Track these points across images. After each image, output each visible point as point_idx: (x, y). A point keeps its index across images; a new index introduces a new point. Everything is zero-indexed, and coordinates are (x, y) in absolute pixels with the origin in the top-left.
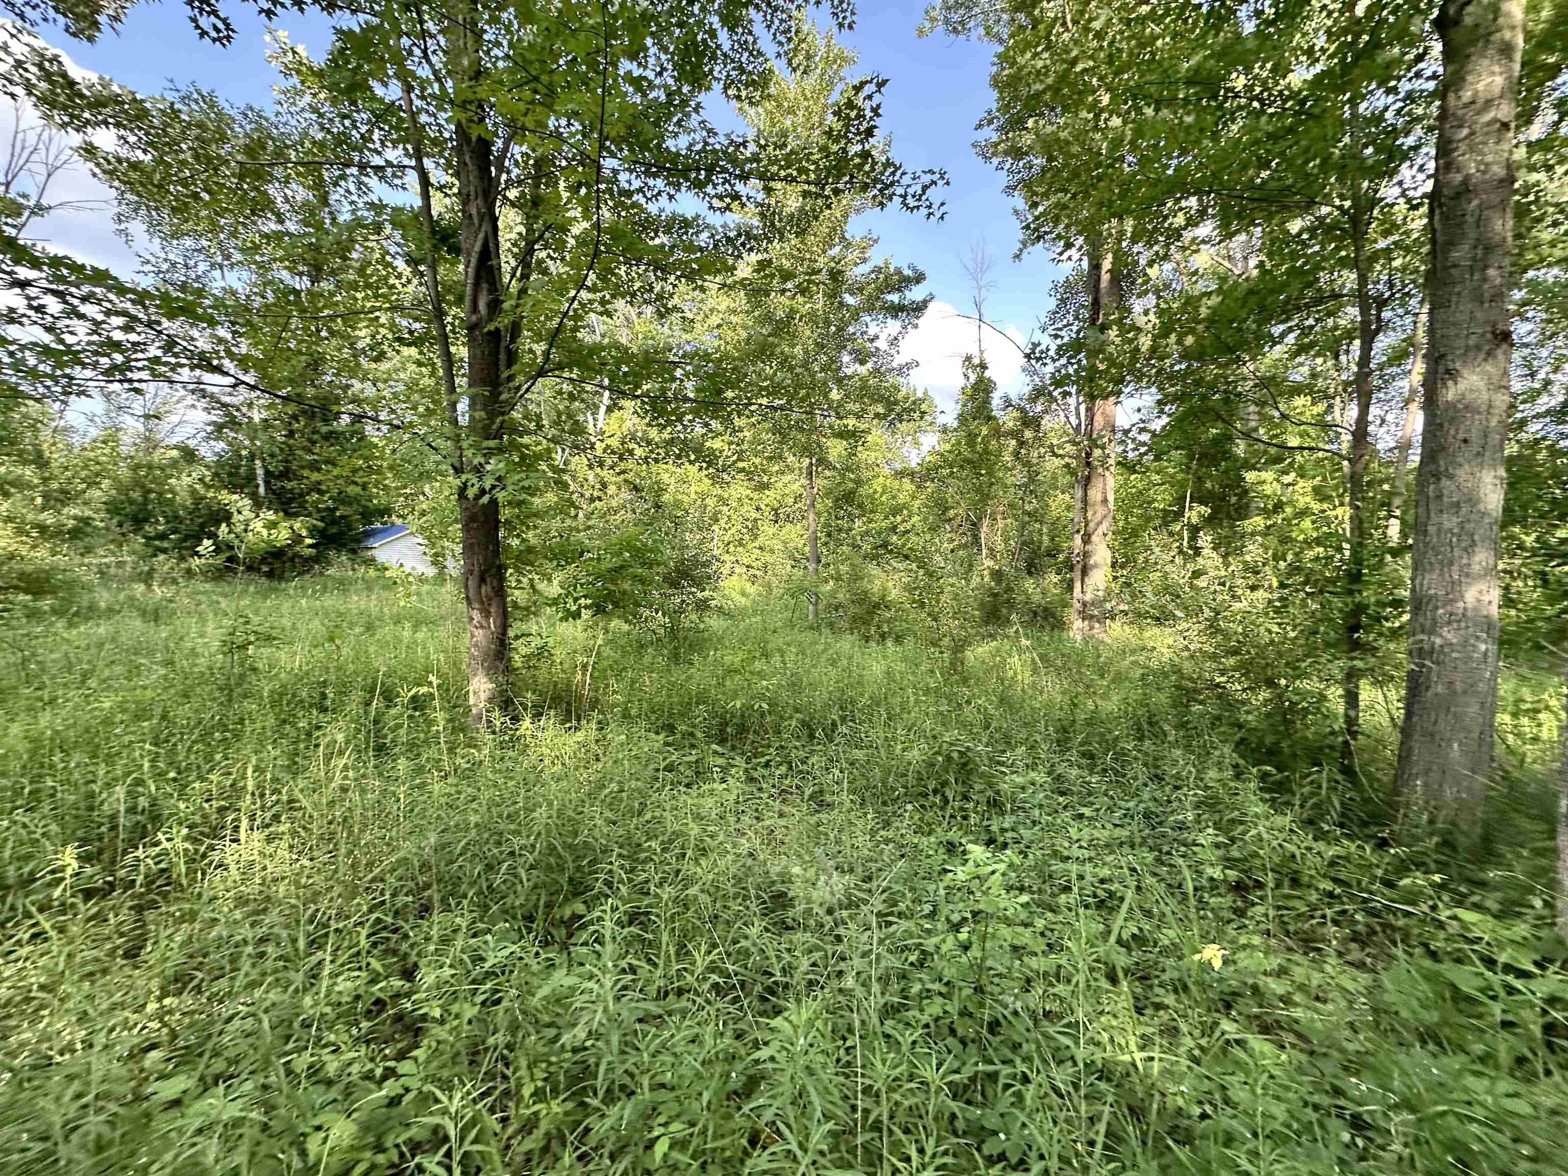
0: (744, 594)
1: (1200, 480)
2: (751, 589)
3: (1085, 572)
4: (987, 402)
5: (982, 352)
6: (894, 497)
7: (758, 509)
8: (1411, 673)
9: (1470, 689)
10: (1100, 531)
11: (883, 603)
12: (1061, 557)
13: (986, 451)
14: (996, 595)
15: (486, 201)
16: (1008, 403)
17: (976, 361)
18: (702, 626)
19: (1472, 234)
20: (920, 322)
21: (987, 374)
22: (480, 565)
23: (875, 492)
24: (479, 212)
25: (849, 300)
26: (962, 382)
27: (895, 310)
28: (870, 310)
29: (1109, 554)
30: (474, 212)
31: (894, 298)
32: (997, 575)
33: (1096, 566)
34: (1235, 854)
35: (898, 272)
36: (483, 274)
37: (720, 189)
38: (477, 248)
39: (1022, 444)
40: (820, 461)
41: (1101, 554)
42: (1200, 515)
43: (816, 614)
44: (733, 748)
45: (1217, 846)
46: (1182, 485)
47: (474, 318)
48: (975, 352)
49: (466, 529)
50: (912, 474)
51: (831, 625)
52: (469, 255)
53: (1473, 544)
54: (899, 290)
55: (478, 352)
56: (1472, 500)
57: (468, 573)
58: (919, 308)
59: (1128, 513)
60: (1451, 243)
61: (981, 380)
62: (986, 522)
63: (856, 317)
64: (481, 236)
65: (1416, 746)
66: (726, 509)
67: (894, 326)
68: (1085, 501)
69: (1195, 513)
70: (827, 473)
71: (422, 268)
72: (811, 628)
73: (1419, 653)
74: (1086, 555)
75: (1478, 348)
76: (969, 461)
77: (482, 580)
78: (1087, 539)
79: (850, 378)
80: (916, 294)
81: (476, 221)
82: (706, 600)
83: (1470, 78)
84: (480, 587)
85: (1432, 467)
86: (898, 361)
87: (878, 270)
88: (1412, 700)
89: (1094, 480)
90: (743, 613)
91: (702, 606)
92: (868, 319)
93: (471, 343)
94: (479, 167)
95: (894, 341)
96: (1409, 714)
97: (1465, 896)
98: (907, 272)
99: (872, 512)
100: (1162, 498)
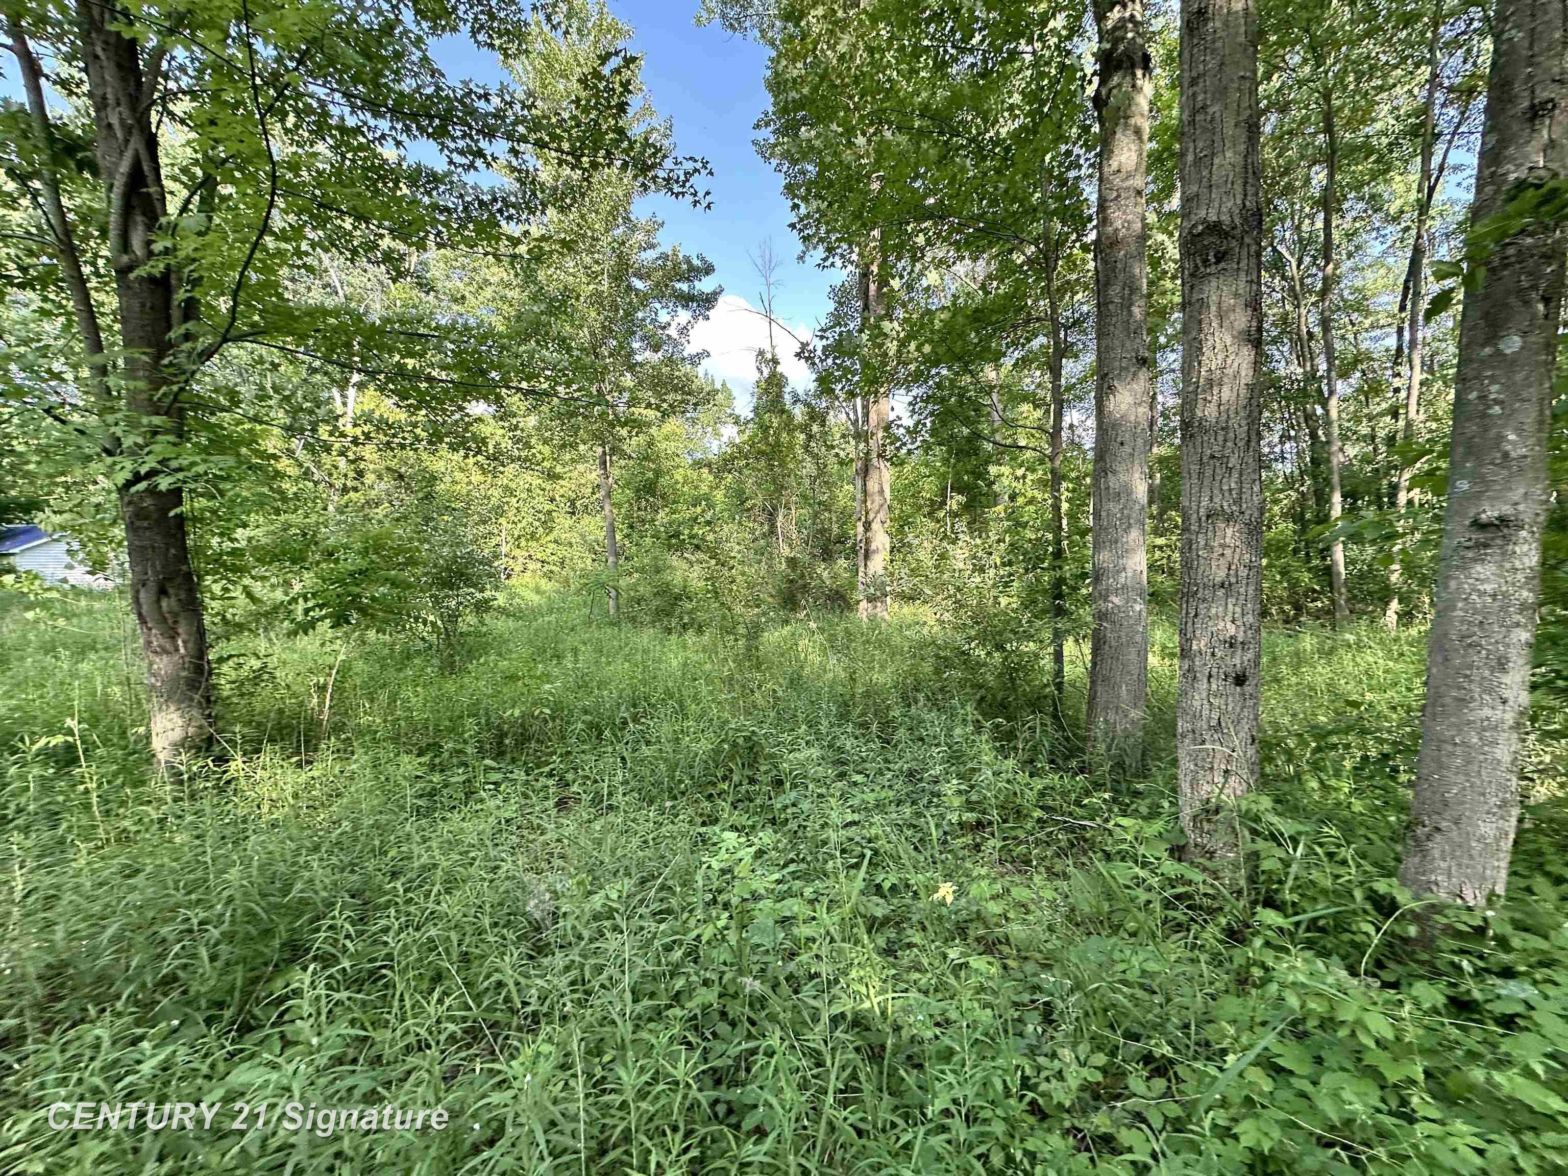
0: (538, 591)
1: (957, 474)
2: (545, 585)
3: (867, 557)
4: (780, 395)
5: (773, 347)
6: (696, 488)
7: (552, 500)
8: (1095, 630)
9: (1131, 642)
10: (878, 520)
11: (685, 594)
12: (849, 544)
13: (778, 443)
14: (792, 581)
15: (133, 109)
16: (796, 400)
17: (769, 356)
18: (484, 629)
19: (1121, 276)
20: (711, 313)
21: (779, 369)
22: (156, 573)
23: (677, 482)
24: (122, 121)
25: (638, 284)
26: (756, 376)
27: (686, 300)
28: (660, 297)
29: (887, 540)
30: (114, 121)
31: (684, 287)
32: (792, 562)
33: (876, 551)
34: (974, 797)
35: (688, 261)
36: (135, 202)
37: (461, 144)
38: (124, 167)
39: (810, 437)
40: (613, 451)
41: (881, 540)
42: (959, 504)
43: (618, 608)
44: (513, 761)
45: (960, 792)
46: (944, 476)
47: (125, 259)
48: (768, 348)
49: (131, 528)
50: (709, 465)
51: (633, 620)
52: (111, 175)
53: (1130, 525)
54: (689, 280)
55: (136, 304)
56: (1127, 490)
57: (139, 585)
58: (708, 301)
59: (901, 502)
60: (1107, 284)
61: (773, 374)
62: (781, 512)
63: (644, 304)
64: (129, 155)
65: (1099, 688)
66: (514, 500)
67: (684, 316)
68: (865, 492)
69: (955, 501)
70: (622, 462)
71: (36, 184)
72: (612, 624)
73: (1101, 616)
74: (868, 541)
75: (1127, 369)
76: (763, 453)
77: (162, 592)
78: (867, 526)
79: (641, 365)
80: (705, 285)
81: (119, 134)
82: (486, 601)
83: (1116, 152)
84: (158, 601)
85: (1102, 464)
86: (690, 350)
87: (664, 257)
88: (1095, 651)
89: (871, 471)
90: (535, 613)
91: (482, 607)
92: (658, 306)
93: (124, 289)
94: (119, 66)
95: (684, 331)
96: (1094, 664)
97: (1128, 805)
98: (696, 262)
99: (674, 502)
100: (929, 488)
